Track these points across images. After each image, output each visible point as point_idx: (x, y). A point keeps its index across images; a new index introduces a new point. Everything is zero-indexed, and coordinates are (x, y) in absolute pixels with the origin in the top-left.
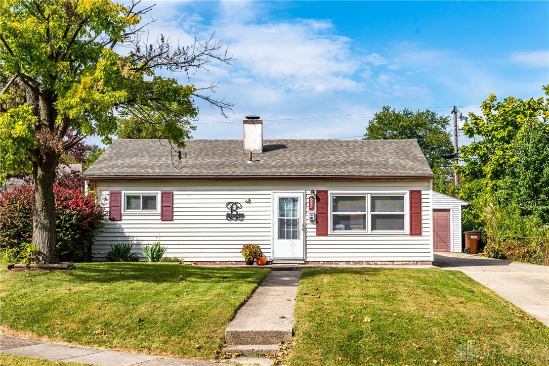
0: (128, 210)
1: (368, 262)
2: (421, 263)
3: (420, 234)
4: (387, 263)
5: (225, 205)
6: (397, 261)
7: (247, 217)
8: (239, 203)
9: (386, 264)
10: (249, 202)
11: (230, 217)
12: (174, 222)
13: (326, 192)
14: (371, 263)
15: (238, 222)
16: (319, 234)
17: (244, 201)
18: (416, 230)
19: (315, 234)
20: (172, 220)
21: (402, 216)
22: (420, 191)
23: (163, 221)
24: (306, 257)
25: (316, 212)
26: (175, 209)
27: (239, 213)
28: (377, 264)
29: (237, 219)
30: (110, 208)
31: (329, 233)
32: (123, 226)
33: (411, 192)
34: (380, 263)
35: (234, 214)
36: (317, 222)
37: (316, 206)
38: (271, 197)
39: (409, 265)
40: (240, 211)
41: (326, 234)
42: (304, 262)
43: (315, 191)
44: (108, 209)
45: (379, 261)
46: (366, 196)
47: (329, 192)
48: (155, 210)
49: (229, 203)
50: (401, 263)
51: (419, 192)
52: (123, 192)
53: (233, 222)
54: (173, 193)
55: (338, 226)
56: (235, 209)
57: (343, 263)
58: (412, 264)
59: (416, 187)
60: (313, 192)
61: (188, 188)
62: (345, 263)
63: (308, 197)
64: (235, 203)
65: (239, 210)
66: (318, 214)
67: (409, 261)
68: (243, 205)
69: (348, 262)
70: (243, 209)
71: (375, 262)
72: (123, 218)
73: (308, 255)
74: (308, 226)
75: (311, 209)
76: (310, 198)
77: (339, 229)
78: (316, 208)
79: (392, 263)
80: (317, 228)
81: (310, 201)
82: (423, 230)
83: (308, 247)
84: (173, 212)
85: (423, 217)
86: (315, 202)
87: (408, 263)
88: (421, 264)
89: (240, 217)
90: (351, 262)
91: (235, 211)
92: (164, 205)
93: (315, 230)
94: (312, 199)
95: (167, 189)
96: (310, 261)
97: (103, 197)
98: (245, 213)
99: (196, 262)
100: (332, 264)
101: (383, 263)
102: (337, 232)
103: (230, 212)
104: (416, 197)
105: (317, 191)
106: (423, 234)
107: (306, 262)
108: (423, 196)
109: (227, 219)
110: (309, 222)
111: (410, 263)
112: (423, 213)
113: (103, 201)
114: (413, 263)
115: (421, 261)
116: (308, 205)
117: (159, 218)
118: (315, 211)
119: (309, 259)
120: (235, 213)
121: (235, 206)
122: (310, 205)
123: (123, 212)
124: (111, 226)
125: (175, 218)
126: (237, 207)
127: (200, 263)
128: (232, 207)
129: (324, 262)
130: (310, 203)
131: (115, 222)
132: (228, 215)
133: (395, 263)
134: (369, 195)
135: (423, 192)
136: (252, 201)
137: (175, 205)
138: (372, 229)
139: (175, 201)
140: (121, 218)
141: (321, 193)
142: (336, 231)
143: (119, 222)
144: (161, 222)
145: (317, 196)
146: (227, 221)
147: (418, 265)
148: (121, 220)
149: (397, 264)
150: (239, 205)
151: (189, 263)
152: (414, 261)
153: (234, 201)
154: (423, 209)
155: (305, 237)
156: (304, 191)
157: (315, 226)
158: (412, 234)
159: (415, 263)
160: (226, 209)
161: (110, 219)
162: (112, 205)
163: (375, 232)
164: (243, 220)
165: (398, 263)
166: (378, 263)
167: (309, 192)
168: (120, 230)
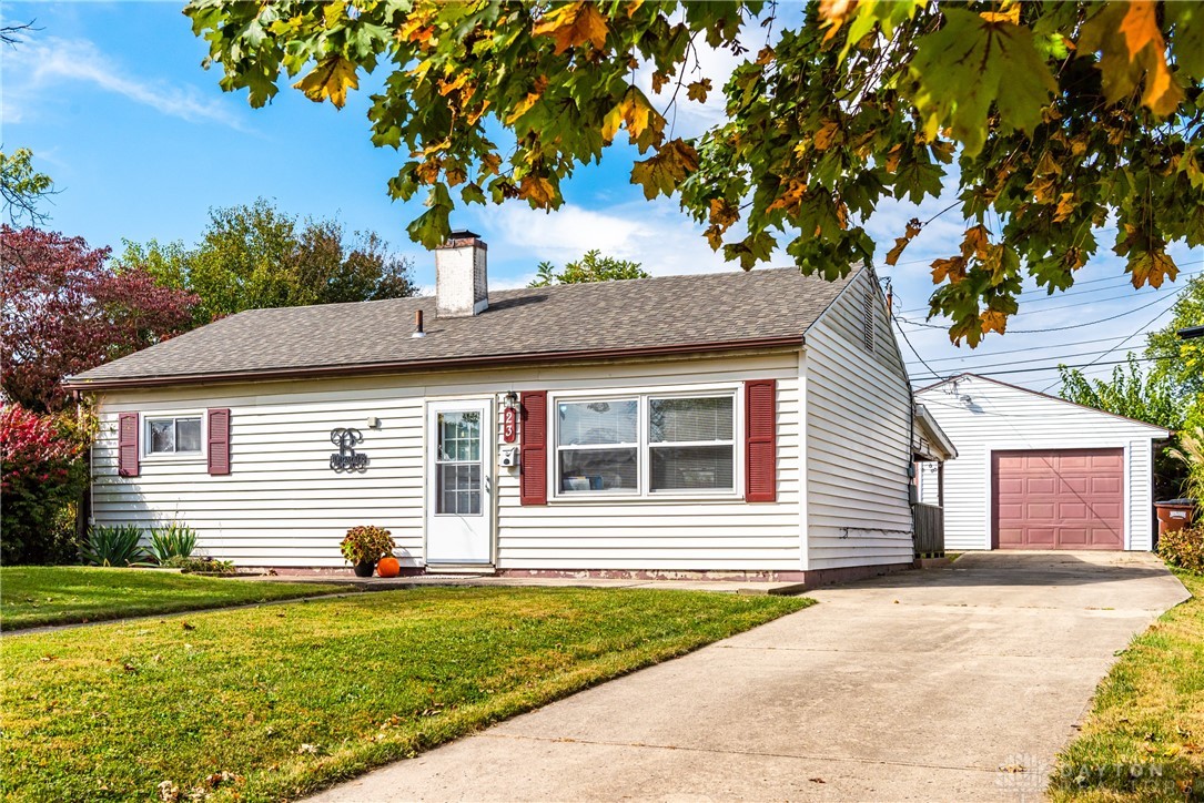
0: (154, 454)
1: (642, 573)
2: (776, 575)
3: (771, 497)
4: (689, 575)
5: (328, 436)
6: (713, 571)
7: (373, 463)
8: (357, 430)
9: (686, 579)
10: (376, 426)
11: (338, 462)
12: (234, 477)
13: (543, 395)
14: (649, 574)
15: (356, 474)
16: (527, 501)
17: (365, 425)
18: (762, 487)
19: (517, 501)
20: (229, 473)
21: (726, 452)
22: (775, 380)
23: (213, 475)
24: (498, 559)
25: (519, 447)
26: (235, 449)
27: (357, 452)
28: (663, 578)
29: (353, 468)
30: (120, 449)
31: (550, 498)
32: (143, 488)
33: (750, 385)
34: (672, 575)
35: (348, 458)
36: (522, 473)
37: (519, 431)
38: (421, 412)
39: (745, 580)
40: (359, 448)
41: (543, 502)
42: (492, 571)
43: (519, 395)
44: (116, 453)
45: (670, 571)
46: (638, 400)
47: (550, 396)
48: (198, 453)
49: (338, 430)
50: (723, 575)
51: (772, 384)
52: (142, 414)
53: (345, 474)
54: (229, 411)
55: (574, 481)
56: (348, 443)
57: (582, 573)
58: (752, 580)
59: (760, 371)
60: (512, 396)
61: (259, 399)
62: (588, 573)
63: (502, 409)
64: (350, 431)
65: (357, 446)
66: (523, 451)
67: (745, 571)
68: (366, 434)
69: (595, 572)
70: (366, 444)
71: (660, 573)
72: (144, 470)
73: (503, 553)
74: (502, 482)
75: (509, 440)
76: (506, 411)
77: (578, 489)
78: (519, 437)
79: (700, 575)
80: (523, 487)
81: (506, 418)
82: (781, 487)
83: (503, 533)
84: (230, 455)
85: (781, 453)
86: (519, 421)
87: (742, 574)
88: (774, 580)
89: (359, 462)
90: (603, 573)
91: (349, 448)
92: (214, 439)
93: (517, 491)
94: (510, 414)
95: (219, 402)
96: (507, 569)
97: (108, 426)
98: (369, 454)
99: (274, 567)
100: (556, 576)
101: (679, 574)
102: (569, 496)
103: (338, 452)
104: (762, 398)
105: (522, 393)
106: (781, 498)
107: (499, 572)
108: (781, 396)
109: (332, 468)
110: (504, 471)
111: (748, 575)
112: (781, 441)
113: (108, 433)
114: (754, 575)
115: (775, 571)
116: (502, 431)
117: (205, 468)
118: (517, 445)
119: (504, 564)
120: (348, 454)
121: (348, 437)
122: (506, 430)
123: (142, 459)
124: (123, 489)
125: (234, 468)
126: (353, 441)
127: (282, 571)
128: (342, 440)
129: (539, 570)
130: (505, 424)
131: (130, 481)
132: (334, 459)
133: (709, 575)
134: (645, 399)
135: (781, 385)
136: (384, 424)
137: (234, 440)
138: (653, 487)
139: (235, 430)
140: (139, 471)
141: (534, 399)
142: (567, 493)
143: (135, 480)
144: (208, 478)
145: (522, 407)
146: (332, 474)
147: (767, 581)
148: (138, 476)
149: (714, 579)
150: (356, 435)
151: (262, 571)
152: (758, 572)
153: (347, 425)
154: (781, 430)
155: (496, 509)
156: (493, 396)
157: (517, 482)
158: (751, 497)
159: (761, 575)
160: (331, 446)
161: (120, 474)
162: (123, 443)
163: (661, 494)
164: (364, 470)
165: (716, 575)
166: (666, 574)
167: (502, 397)
168: (138, 498)
